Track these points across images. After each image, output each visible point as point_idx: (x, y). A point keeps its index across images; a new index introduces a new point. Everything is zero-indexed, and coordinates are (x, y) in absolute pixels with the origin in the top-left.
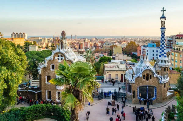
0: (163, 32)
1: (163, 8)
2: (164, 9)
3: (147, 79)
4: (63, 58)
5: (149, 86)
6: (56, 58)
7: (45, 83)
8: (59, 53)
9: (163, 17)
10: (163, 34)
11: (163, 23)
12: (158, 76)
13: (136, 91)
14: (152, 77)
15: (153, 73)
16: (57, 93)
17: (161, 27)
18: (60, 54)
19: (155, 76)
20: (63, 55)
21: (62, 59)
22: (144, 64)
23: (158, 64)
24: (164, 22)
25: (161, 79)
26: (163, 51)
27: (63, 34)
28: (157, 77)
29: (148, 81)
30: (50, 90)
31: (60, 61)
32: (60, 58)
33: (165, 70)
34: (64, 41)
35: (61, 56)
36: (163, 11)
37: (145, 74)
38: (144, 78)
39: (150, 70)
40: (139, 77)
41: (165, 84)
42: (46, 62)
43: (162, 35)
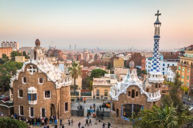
0: (156, 41)
1: (158, 11)
2: (159, 13)
3: (133, 97)
4: (36, 70)
5: (134, 105)
6: (28, 70)
7: (18, 98)
8: (31, 64)
9: (157, 23)
10: (156, 43)
11: (157, 30)
12: (146, 93)
13: (120, 109)
14: (139, 95)
15: (139, 89)
16: (30, 108)
17: (154, 35)
18: (31, 66)
19: (142, 93)
20: (35, 67)
21: (34, 71)
22: (130, 79)
23: (149, 79)
24: (159, 28)
25: (149, 96)
26: (155, 64)
27: (38, 43)
28: (145, 95)
29: (133, 99)
30: (22, 105)
31: (32, 73)
32: (32, 70)
33: (156, 87)
34: (38, 51)
35: (34, 68)
36: (158, 15)
37: (131, 90)
38: (129, 95)
39: (136, 86)
40: (123, 94)
41: (154, 102)
42: (18, 74)
43: (155, 45)
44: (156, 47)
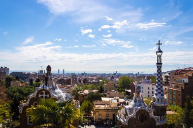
0: (159, 68)
1: (159, 41)
4: (48, 96)
6: (40, 96)
8: (43, 90)
9: (159, 51)
11: (159, 57)
12: (155, 117)
14: (147, 119)
15: (148, 113)
20: (47, 92)
21: (46, 97)
23: (154, 103)
26: (159, 89)
28: (153, 119)
31: (44, 99)
32: (44, 95)
34: (49, 77)
36: (159, 44)
37: (139, 114)
39: (145, 111)
42: (29, 100)
43: (158, 71)
44: (159, 73)
